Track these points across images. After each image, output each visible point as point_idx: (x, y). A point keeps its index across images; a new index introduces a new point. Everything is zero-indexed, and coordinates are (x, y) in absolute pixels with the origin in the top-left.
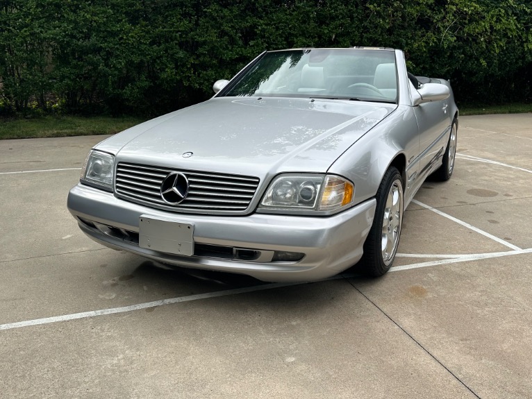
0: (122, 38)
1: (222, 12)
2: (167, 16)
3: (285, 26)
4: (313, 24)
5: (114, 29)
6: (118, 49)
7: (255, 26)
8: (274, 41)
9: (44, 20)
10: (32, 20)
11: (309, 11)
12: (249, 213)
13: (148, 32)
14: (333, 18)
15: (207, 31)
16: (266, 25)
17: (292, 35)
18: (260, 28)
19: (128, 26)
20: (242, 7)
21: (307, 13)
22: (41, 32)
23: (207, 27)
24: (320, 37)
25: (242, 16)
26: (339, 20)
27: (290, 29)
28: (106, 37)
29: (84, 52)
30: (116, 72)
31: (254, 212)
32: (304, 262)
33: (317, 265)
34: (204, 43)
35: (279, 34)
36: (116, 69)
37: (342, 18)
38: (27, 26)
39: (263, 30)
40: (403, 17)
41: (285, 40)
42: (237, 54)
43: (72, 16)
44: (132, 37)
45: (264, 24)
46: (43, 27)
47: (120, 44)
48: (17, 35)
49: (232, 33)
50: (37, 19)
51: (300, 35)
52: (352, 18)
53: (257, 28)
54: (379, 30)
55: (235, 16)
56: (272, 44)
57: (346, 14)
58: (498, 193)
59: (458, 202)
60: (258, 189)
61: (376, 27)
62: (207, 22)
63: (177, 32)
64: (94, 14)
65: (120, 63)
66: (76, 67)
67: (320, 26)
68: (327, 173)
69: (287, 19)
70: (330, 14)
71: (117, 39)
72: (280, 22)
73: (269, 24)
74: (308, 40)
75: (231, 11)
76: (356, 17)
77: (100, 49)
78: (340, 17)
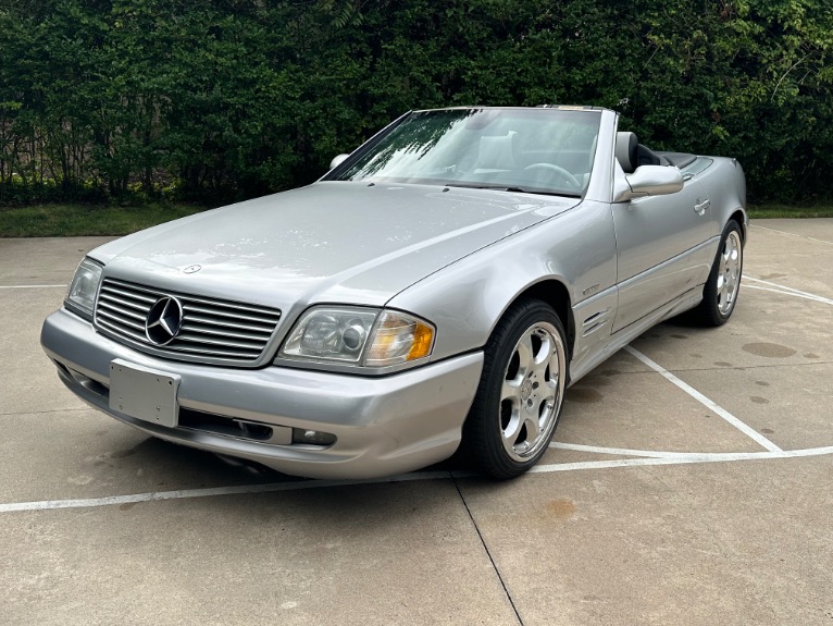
0: (259, 90)
1: (411, 49)
2: (327, 56)
3: (511, 71)
4: (556, 67)
5: (248, 75)
6: (253, 106)
7: (461, 71)
8: (492, 93)
9: (146, 62)
10: (130, 63)
11: (551, 47)
13: (298, 81)
14: (591, 57)
15: (387, 78)
16: (481, 68)
17: (523, 84)
18: (470, 73)
19: (268, 72)
20: (444, 40)
21: (548, 50)
22: (142, 80)
23: (389, 73)
24: (568, 86)
25: (443, 55)
26: (601, 59)
27: (519, 74)
28: (237, 87)
29: (205, 109)
30: (250, 140)
31: (270, 364)
32: (337, 449)
33: (359, 454)
34: (384, 96)
35: (501, 83)
36: (250, 135)
37: (606, 57)
38: (121, 71)
39: (475, 77)
40: (709, 56)
41: (510, 92)
43: (187, 57)
44: (274, 88)
45: (478, 67)
46: (144, 73)
47: (257, 99)
48: (108, 86)
49: (427, 81)
50: (137, 61)
51: (536, 84)
52: (622, 56)
53: (466, 74)
54: (668, 76)
55: (432, 56)
57: (613, 50)
58: (795, 352)
59: (717, 364)
60: (277, 328)
61: (663, 72)
62: (390, 65)
63: (340, 80)
64: (219, 54)
65: (256, 127)
66: (192, 131)
67: (568, 70)
68: (384, 308)
69: (514, 59)
70: (585, 51)
71: (252, 90)
72: (503, 65)
73: (486, 68)
74: (549, 92)
75: (426, 48)
76: (630, 55)
77: (227, 106)
78: (603, 55)
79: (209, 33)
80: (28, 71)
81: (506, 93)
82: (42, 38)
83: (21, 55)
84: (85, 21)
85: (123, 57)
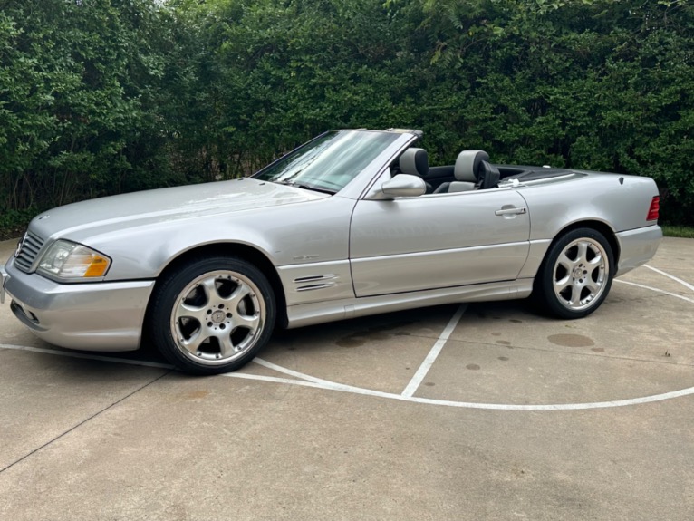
0: (382, 119)
1: (501, 81)
2: (433, 91)
3: (590, 96)
4: (632, 92)
5: (373, 108)
7: (544, 96)
8: (572, 115)
9: (309, 100)
10: (299, 101)
11: (628, 73)
12: (31, 271)
13: (411, 111)
14: (666, 82)
15: (481, 107)
16: (561, 93)
17: (600, 107)
18: (552, 97)
19: (389, 105)
20: (528, 73)
21: (625, 77)
22: (304, 112)
23: (481, 103)
24: (646, 109)
25: (529, 85)
26: (679, 84)
27: (597, 99)
28: (367, 117)
31: (35, 272)
34: (476, 121)
35: (580, 107)
37: (682, 82)
38: (293, 107)
39: (556, 100)
41: (589, 115)
42: (517, 135)
44: (393, 117)
45: (559, 93)
46: (307, 108)
47: (380, 125)
48: (285, 117)
49: (513, 106)
50: (303, 100)
51: (613, 107)
53: (548, 98)
55: (519, 87)
56: (569, 120)
62: (483, 95)
63: (441, 109)
64: (356, 93)
69: (593, 86)
70: (660, 77)
71: (377, 119)
72: (582, 91)
73: (567, 94)
74: (626, 114)
75: (513, 80)
78: (678, 80)
79: (350, 79)
80: (239, 108)
81: (584, 116)
82: (249, 85)
83: (235, 96)
84: (274, 73)
85: (294, 97)
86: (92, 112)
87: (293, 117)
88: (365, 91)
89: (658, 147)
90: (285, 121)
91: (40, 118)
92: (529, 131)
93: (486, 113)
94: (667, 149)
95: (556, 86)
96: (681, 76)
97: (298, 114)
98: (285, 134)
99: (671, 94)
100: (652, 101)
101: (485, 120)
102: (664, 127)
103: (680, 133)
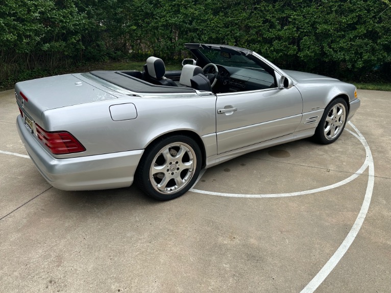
0: (208, 24)
2: (234, 10)
3: (312, 17)
4: (334, 15)
5: (204, 18)
6: (206, 30)
7: (289, 16)
8: (302, 26)
9: (172, 13)
10: (167, 13)
11: (333, 5)
13: (222, 20)
14: (352, 11)
15: (257, 19)
16: (298, 15)
17: (317, 22)
18: (292, 17)
19: (212, 16)
20: (282, 3)
21: (330, 7)
22: (170, 19)
23: (258, 17)
25: (281, 10)
26: (357, 12)
27: (315, 19)
28: (201, 22)
34: (255, 27)
35: (306, 22)
37: (360, 11)
38: (164, 16)
39: (295, 19)
42: (274, 34)
44: (213, 23)
46: (171, 17)
47: (207, 27)
49: (273, 20)
51: (324, 23)
52: (369, 11)
55: (277, 11)
56: (300, 29)
57: (364, 8)
62: (259, 14)
63: (238, 20)
64: (195, 10)
70: (349, 8)
72: (308, 14)
75: (274, 7)
76: (373, 10)
77: (197, 29)
78: (358, 10)
80: (138, 16)
81: (308, 26)
82: (143, 4)
83: (136, 10)
85: (165, 11)
86: (61, 21)
87: (164, 22)
88: (200, 8)
89: (344, 43)
90: (160, 24)
91: (34, 25)
92: (281, 33)
93: (259, 23)
94: (348, 44)
95: (295, 11)
96: (360, 8)
97: (166, 20)
98: (160, 31)
99: (353, 18)
100: (343, 21)
101: (259, 26)
102: (348, 34)
103: (355, 37)
